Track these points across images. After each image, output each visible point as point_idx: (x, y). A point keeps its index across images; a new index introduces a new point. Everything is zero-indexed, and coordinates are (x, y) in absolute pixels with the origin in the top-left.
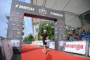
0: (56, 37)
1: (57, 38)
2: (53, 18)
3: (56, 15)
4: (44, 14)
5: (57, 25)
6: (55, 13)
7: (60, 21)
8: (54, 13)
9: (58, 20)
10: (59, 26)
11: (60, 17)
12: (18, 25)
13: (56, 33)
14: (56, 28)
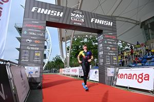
0: (102, 61)
1: (104, 63)
2: (96, 28)
3: (100, 23)
4: (80, 22)
5: (103, 41)
6: (98, 20)
7: (107, 34)
8: (96, 20)
9: (104, 31)
10: (106, 42)
11: (108, 26)
12: (36, 41)
13: (101, 53)
14: (101, 45)
